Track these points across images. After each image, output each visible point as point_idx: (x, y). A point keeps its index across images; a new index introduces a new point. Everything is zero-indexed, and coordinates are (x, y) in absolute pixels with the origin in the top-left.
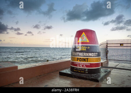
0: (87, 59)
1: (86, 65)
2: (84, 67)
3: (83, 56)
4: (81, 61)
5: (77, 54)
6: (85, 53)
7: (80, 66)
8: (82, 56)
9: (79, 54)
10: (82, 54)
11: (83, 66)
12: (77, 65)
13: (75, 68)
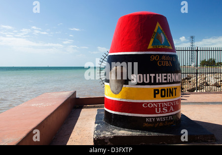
0: (175, 89)
2: (171, 111)
3: (166, 81)
4: (164, 96)
5: (150, 77)
6: (170, 74)
7: (162, 110)
8: (163, 81)
9: (155, 77)
10: (164, 78)
11: (168, 108)
12: (154, 108)
13: (149, 120)
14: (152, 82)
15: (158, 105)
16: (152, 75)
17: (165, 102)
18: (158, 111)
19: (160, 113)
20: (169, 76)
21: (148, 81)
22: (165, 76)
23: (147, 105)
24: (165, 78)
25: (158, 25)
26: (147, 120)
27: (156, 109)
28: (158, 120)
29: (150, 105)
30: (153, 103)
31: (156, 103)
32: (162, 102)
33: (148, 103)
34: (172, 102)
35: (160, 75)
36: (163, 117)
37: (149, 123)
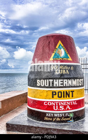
0: (72, 92)
1: (70, 106)
2: (68, 109)
3: (62, 86)
5: (49, 82)
7: (59, 108)
8: (60, 85)
10: (60, 83)
11: (65, 107)
12: (52, 106)
13: (49, 114)
14: (51, 86)
15: (56, 104)
16: (51, 81)
17: (62, 102)
18: (56, 108)
19: (57, 110)
20: (66, 81)
21: (48, 85)
22: (61, 81)
23: (47, 103)
24: (62, 83)
25: (60, 42)
26: (47, 115)
27: (54, 107)
28: (56, 115)
29: (50, 104)
30: (51, 102)
31: (53, 102)
32: (59, 102)
33: (48, 102)
34: (68, 102)
35: (57, 80)
36: (60, 113)
37: (48, 117)
